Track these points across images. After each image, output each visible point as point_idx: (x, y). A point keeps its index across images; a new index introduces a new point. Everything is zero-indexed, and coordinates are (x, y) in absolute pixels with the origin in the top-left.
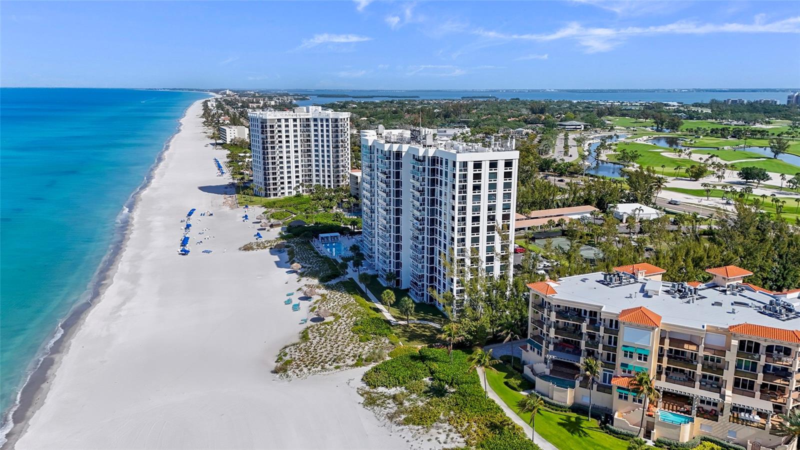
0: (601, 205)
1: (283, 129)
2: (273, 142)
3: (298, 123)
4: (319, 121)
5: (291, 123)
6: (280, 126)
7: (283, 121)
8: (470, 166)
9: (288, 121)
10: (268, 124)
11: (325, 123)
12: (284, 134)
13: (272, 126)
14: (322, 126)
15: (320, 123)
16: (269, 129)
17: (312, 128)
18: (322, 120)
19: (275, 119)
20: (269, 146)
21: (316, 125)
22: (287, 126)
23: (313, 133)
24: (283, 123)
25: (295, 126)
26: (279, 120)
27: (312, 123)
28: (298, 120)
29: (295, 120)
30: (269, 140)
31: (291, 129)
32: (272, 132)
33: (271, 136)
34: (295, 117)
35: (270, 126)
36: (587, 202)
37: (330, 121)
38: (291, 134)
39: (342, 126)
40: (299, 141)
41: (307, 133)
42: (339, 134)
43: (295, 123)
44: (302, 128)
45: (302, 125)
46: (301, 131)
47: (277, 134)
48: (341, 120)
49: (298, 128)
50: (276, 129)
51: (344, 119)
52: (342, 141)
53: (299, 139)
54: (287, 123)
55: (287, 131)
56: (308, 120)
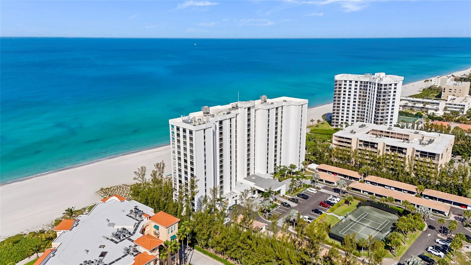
1: (348, 87)
2: (339, 94)
5: (353, 83)
6: (345, 85)
7: (348, 82)
9: (351, 82)
12: (347, 90)
19: (343, 81)
21: (370, 87)
22: (350, 85)
23: (368, 92)
24: (348, 83)
25: (356, 85)
26: (345, 81)
27: (369, 85)
28: (359, 82)
29: (356, 82)
31: (353, 87)
33: (339, 90)
34: (357, 80)
35: (339, 84)
37: (377, 85)
38: (353, 90)
39: (385, 89)
40: (357, 95)
41: (365, 91)
42: (382, 94)
43: (356, 84)
44: (362, 87)
45: (361, 86)
46: (361, 89)
47: (343, 89)
48: (386, 85)
49: (358, 87)
50: (343, 86)
51: (391, 85)
52: (384, 99)
53: (358, 94)
54: (350, 84)
55: (350, 88)
56: (367, 82)
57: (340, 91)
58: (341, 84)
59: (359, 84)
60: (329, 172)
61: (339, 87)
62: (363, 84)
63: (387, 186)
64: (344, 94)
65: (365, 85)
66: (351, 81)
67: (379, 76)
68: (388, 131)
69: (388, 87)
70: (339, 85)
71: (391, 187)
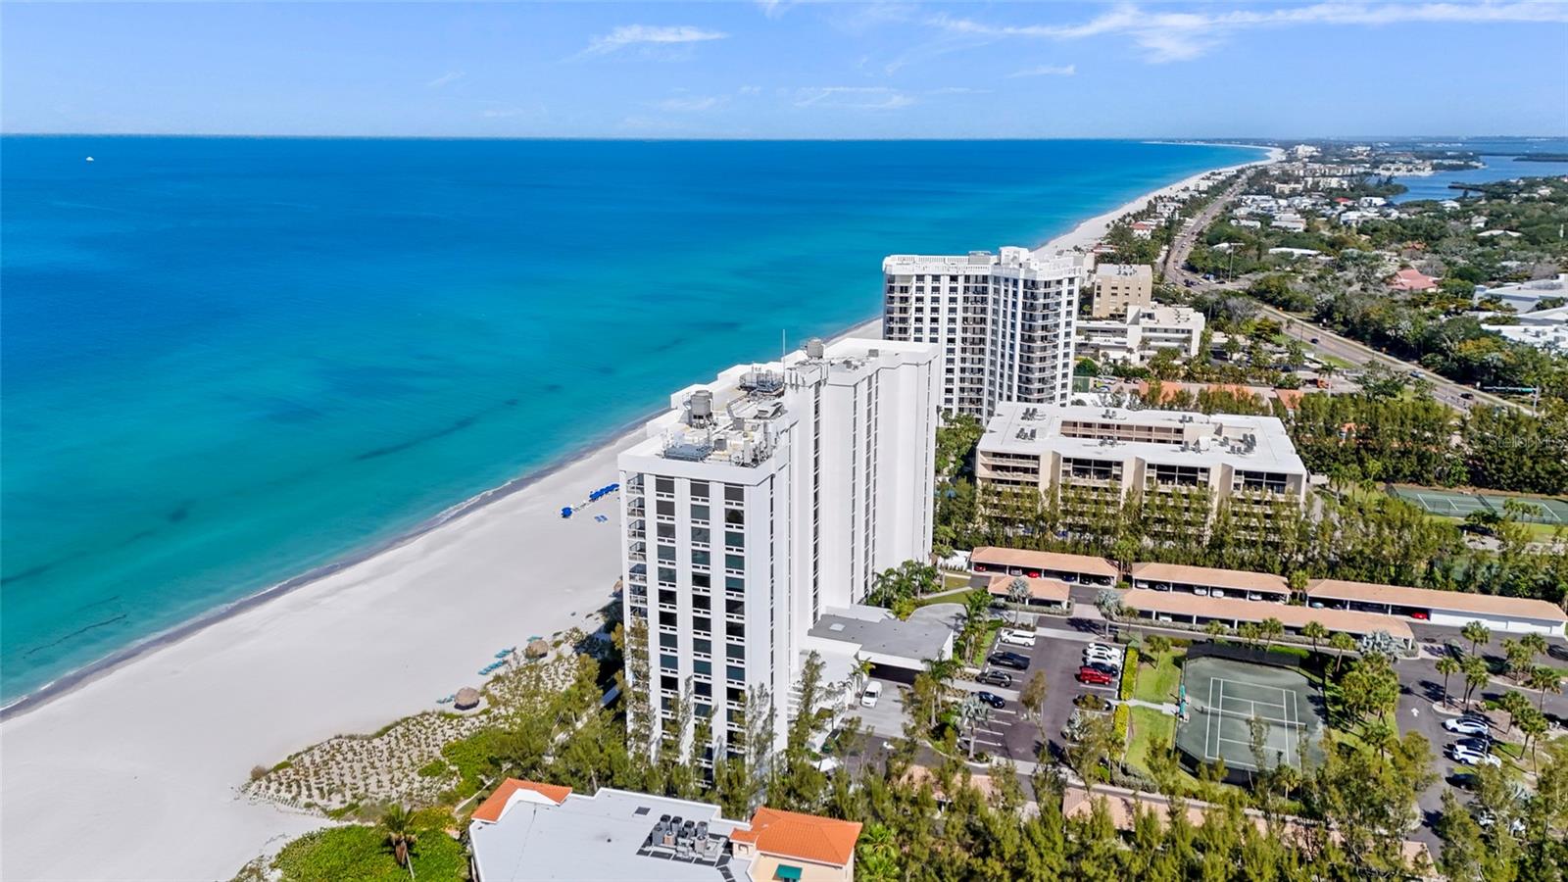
1: (928, 295)
2: (903, 320)
4: (1002, 284)
5: (945, 284)
6: (920, 289)
7: (928, 279)
8: (650, 484)
9: (939, 280)
10: (898, 284)
11: (1011, 289)
12: (927, 305)
13: (904, 289)
14: (1006, 293)
15: (1003, 288)
16: (898, 294)
17: (991, 296)
18: (1007, 281)
19: (912, 276)
20: (895, 326)
22: (936, 289)
24: (928, 284)
25: (953, 290)
26: (920, 278)
27: (991, 286)
28: (961, 280)
29: (954, 278)
30: (896, 315)
31: (944, 295)
32: (905, 300)
33: (901, 308)
34: (954, 273)
35: (902, 288)
37: (1021, 284)
38: (944, 305)
39: (1046, 296)
40: (959, 321)
41: (979, 305)
42: (1038, 313)
43: (954, 285)
44: (971, 295)
45: (966, 289)
46: (966, 300)
47: (913, 304)
48: (1047, 284)
49: (960, 295)
50: (913, 294)
51: (1059, 282)
52: (1044, 328)
53: (959, 315)
54: (936, 285)
55: (935, 300)
56: (985, 279)
57: (904, 310)
58: (906, 288)
59: (961, 284)
60: (1012, 568)
61: (901, 298)
62: (971, 284)
63: (1201, 588)
64: (919, 320)
65: (979, 288)
66: (936, 278)
67: (1015, 257)
68: (1107, 421)
69: (1053, 290)
70: (901, 292)
71: (1213, 589)
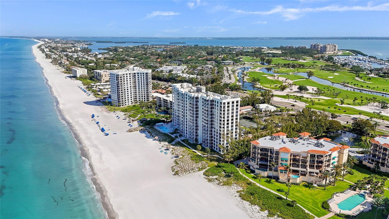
0: (253, 105)
1: (125, 78)
2: (121, 84)
3: (131, 75)
4: (140, 74)
5: (128, 75)
6: (124, 77)
8: (226, 104)
10: (119, 76)
11: (142, 75)
12: (126, 80)
13: (121, 77)
14: (141, 76)
15: (140, 75)
16: (120, 79)
17: (137, 77)
18: (141, 73)
20: (120, 85)
21: (138, 76)
22: (127, 77)
23: (137, 79)
24: (125, 76)
25: (130, 76)
26: (124, 74)
27: (137, 75)
28: (131, 74)
29: (130, 74)
30: (120, 83)
31: (128, 78)
32: (121, 79)
34: (130, 73)
36: (248, 105)
41: (134, 79)
43: (130, 75)
54: (127, 76)
57: (121, 82)
65: (133, 75)
